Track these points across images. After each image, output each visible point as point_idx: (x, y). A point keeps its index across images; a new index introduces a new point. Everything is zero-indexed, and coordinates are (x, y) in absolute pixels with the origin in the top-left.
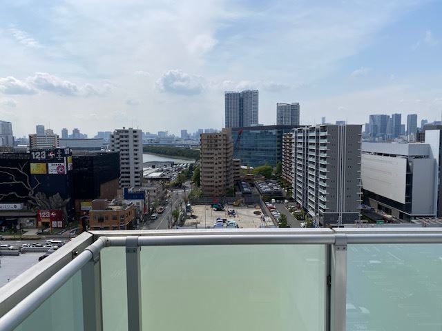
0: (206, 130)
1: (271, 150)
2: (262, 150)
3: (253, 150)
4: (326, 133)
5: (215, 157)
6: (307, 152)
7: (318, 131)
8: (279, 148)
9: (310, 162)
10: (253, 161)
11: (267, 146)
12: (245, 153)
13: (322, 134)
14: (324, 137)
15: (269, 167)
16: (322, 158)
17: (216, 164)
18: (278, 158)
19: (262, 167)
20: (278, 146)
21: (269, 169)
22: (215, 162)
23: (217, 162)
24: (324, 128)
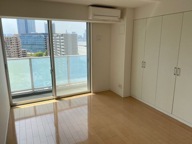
0: (7, 34)
1: (42, 45)
2: (38, 45)
3: (33, 45)
4: (63, 37)
5: (11, 49)
6: (56, 46)
7: (60, 37)
8: (46, 44)
9: (58, 50)
10: (33, 50)
11: (40, 43)
12: (29, 46)
13: (62, 38)
14: (62, 39)
15: (41, 53)
16: (62, 48)
17: (12, 52)
18: (46, 49)
19: (38, 53)
20: (45, 43)
21: (41, 54)
22: (12, 51)
23: (13, 51)
24: (62, 35)
